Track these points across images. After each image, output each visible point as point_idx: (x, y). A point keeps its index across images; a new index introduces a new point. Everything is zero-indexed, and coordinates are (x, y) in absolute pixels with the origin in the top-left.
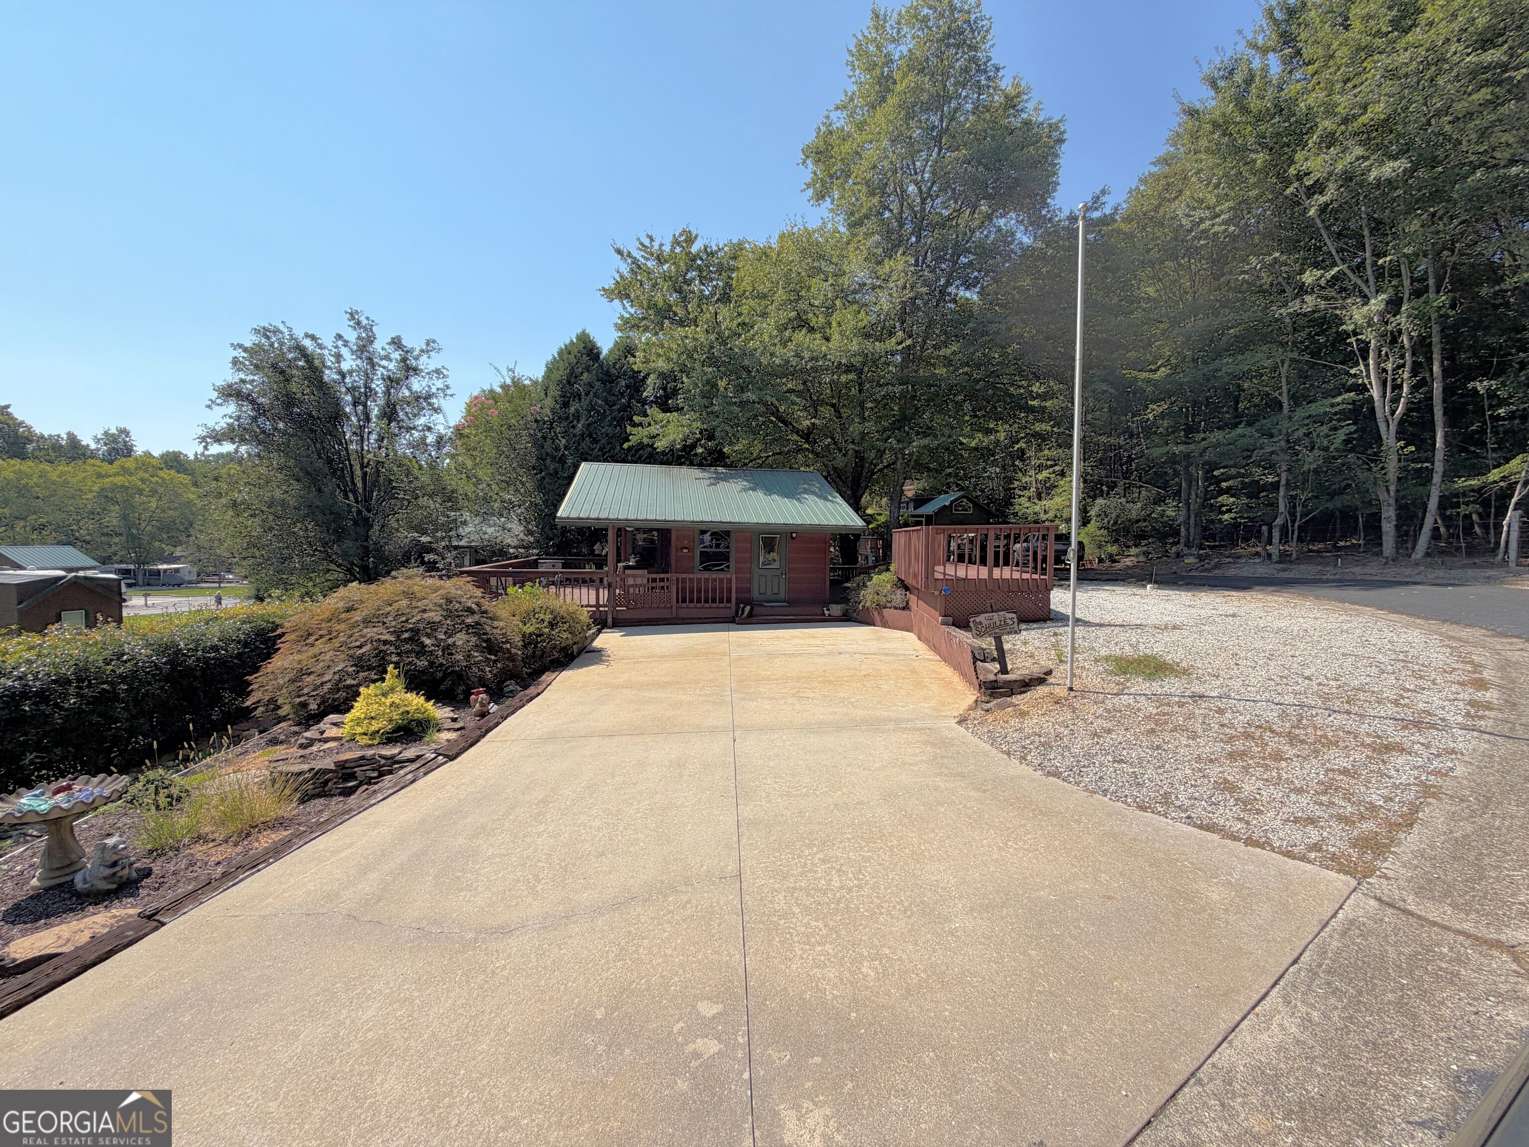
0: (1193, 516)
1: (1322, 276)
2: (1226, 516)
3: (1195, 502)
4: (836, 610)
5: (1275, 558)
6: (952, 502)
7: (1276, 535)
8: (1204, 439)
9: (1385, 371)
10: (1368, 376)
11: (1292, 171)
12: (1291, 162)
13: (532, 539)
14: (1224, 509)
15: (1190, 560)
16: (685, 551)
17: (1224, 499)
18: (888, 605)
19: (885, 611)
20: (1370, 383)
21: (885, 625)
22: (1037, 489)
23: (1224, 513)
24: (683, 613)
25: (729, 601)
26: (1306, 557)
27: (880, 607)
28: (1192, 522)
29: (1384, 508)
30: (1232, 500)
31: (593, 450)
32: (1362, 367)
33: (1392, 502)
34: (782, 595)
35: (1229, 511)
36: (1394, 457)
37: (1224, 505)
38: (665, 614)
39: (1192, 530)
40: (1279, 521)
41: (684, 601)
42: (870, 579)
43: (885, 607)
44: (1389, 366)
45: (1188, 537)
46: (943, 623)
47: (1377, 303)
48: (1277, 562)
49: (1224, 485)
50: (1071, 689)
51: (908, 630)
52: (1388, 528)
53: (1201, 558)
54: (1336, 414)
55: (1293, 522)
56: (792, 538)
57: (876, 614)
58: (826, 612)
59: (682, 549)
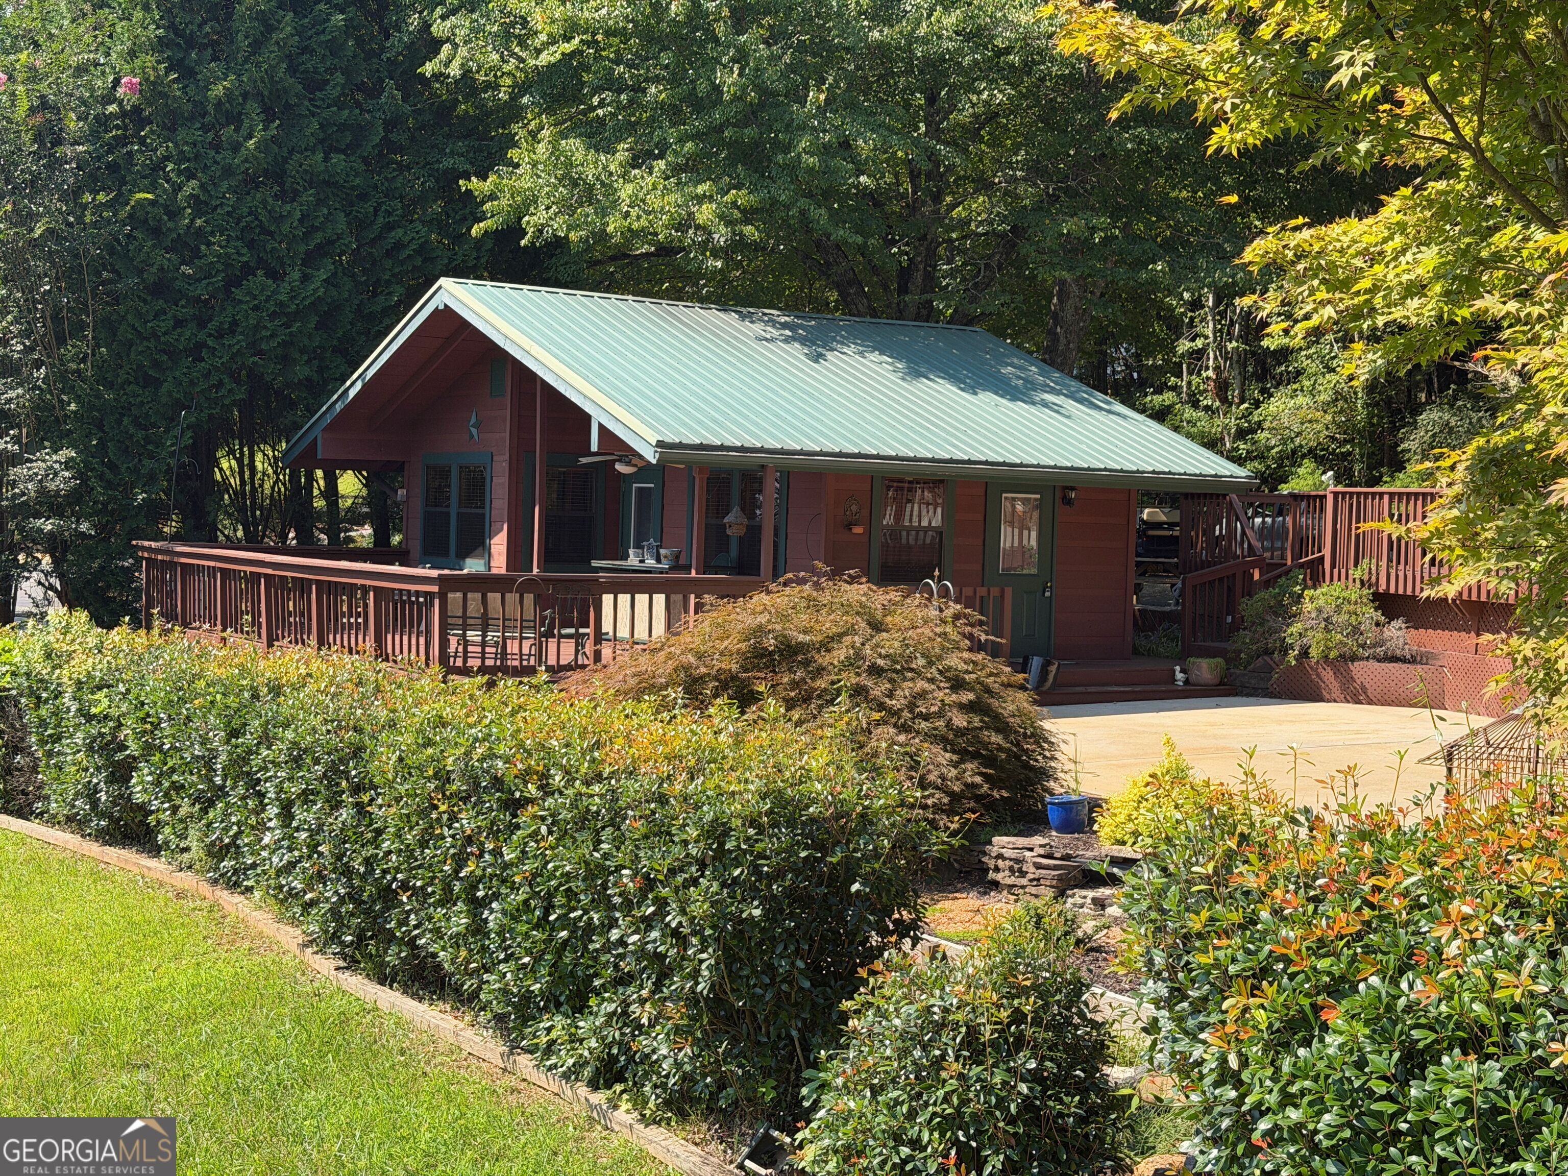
4: (1207, 668)
16: (856, 529)
18: (1365, 653)
19: (1357, 668)
21: (1357, 696)
27: (1345, 660)
34: (1041, 642)
42: (1299, 599)
43: (1354, 658)
56: (1067, 501)
57: (1328, 675)
58: (1179, 676)
59: (849, 526)
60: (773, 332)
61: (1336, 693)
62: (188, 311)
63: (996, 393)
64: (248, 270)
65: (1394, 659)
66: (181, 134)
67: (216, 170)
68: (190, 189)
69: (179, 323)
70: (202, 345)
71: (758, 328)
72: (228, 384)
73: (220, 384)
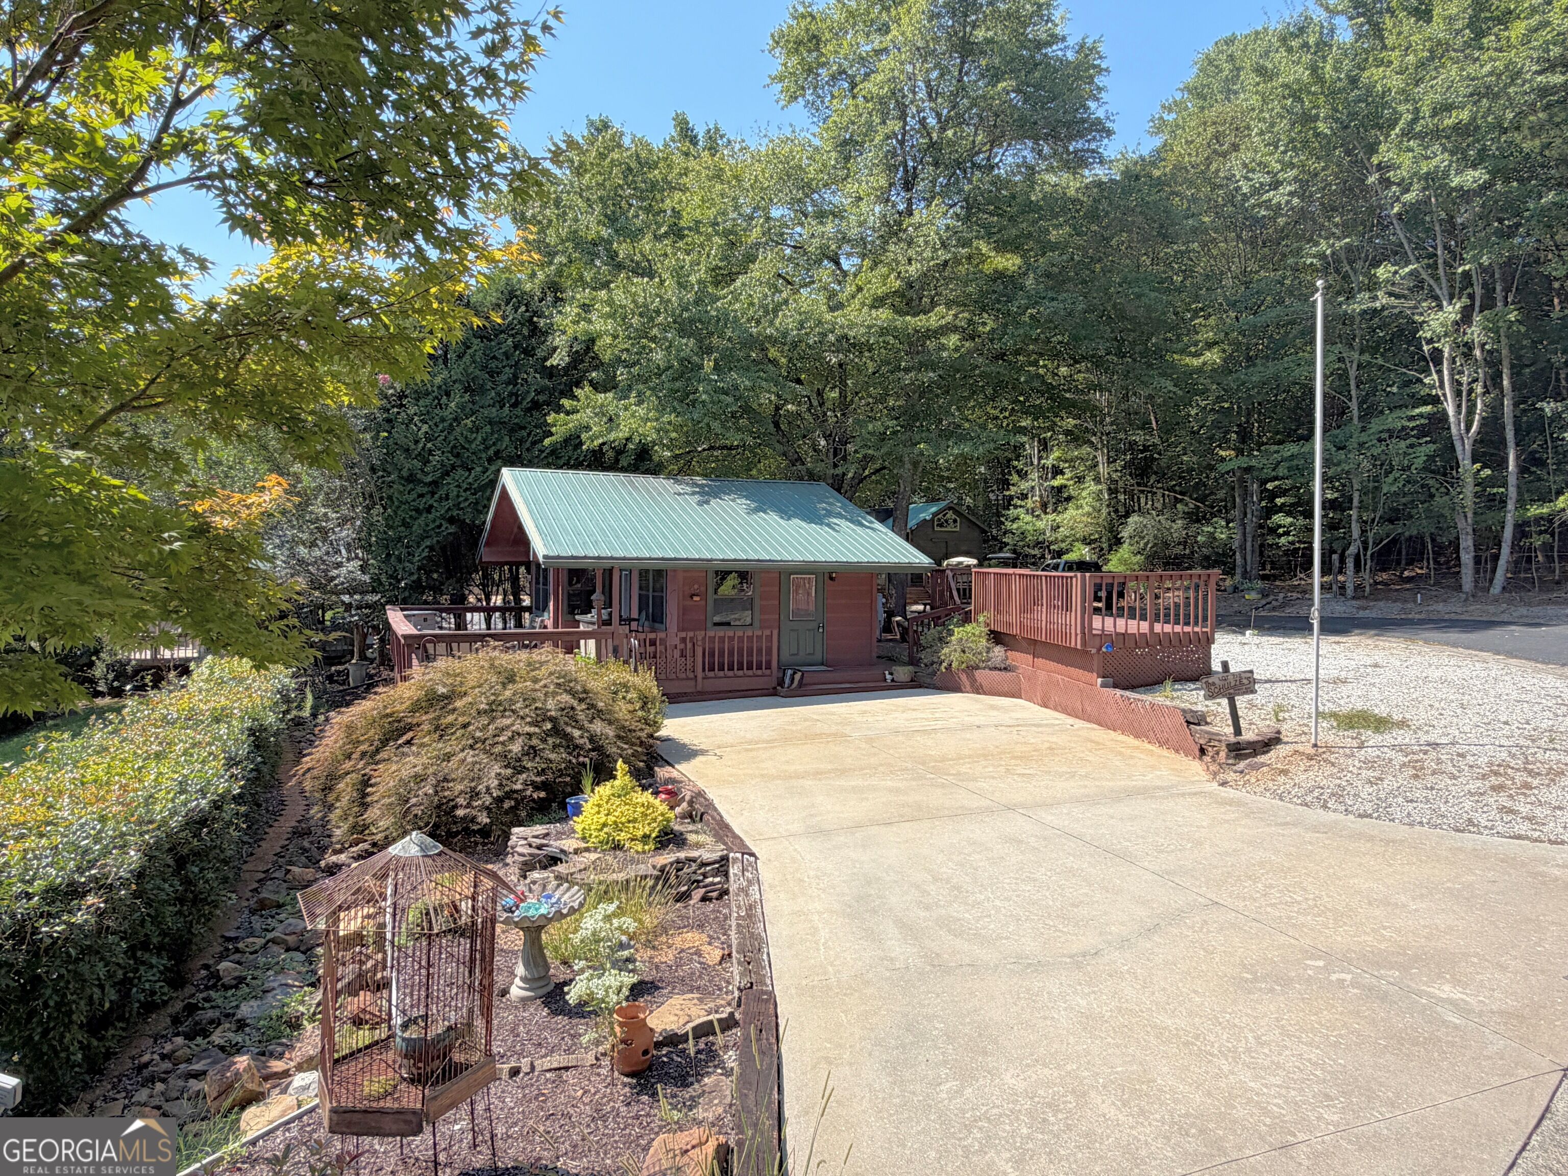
0: (1249, 539)
1: (1396, 272)
2: (1283, 540)
3: (1251, 521)
4: (903, 673)
5: (1350, 591)
6: (935, 515)
7: (1350, 564)
8: (1277, 452)
9: (1459, 384)
10: (1442, 386)
11: (1375, 160)
12: (1372, 149)
13: (367, 578)
14: (1281, 531)
15: (1252, 596)
16: (696, 598)
17: (1279, 518)
18: (982, 665)
19: (977, 673)
20: (1444, 395)
21: (978, 690)
22: (1041, 496)
23: (1280, 536)
24: (710, 685)
25: (768, 667)
26: (1379, 591)
27: (971, 668)
28: (1249, 547)
29: (1462, 537)
30: (1290, 520)
31: (470, 442)
32: (1435, 377)
33: (1470, 530)
34: (818, 657)
35: (1287, 533)
36: (1470, 480)
37: (1280, 526)
38: (688, 687)
39: (1249, 558)
40: (1352, 550)
41: (712, 669)
42: (951, 633)
43: (977, 668)
44: (1465, 380)
45: (1245, 566)
46: (1104, 685)
47: (1451, 311)
48: (1354, 598)
49: (1279, 501)
50: (1315, 745)
51: (1013, 696)
52: (1467, 558)
53: (1264, 594)
54: (1412, 429)
55: (1366, 549)
56: (831, 579)
57: (964, 677)
58: (888, 677)
59: (692, 596)
60: (689, 489)
61: (968, 688)
62: (426, 489)
63: (803, 520)
64: (453, 467)
65: (996, 668)
66: (421, 403)
67: (437, 419)
68: (425, 428)
69: (421, 496)
70: (431, 506)
71: (679, 488)
72: (445, 525)
73: (440, 526)
